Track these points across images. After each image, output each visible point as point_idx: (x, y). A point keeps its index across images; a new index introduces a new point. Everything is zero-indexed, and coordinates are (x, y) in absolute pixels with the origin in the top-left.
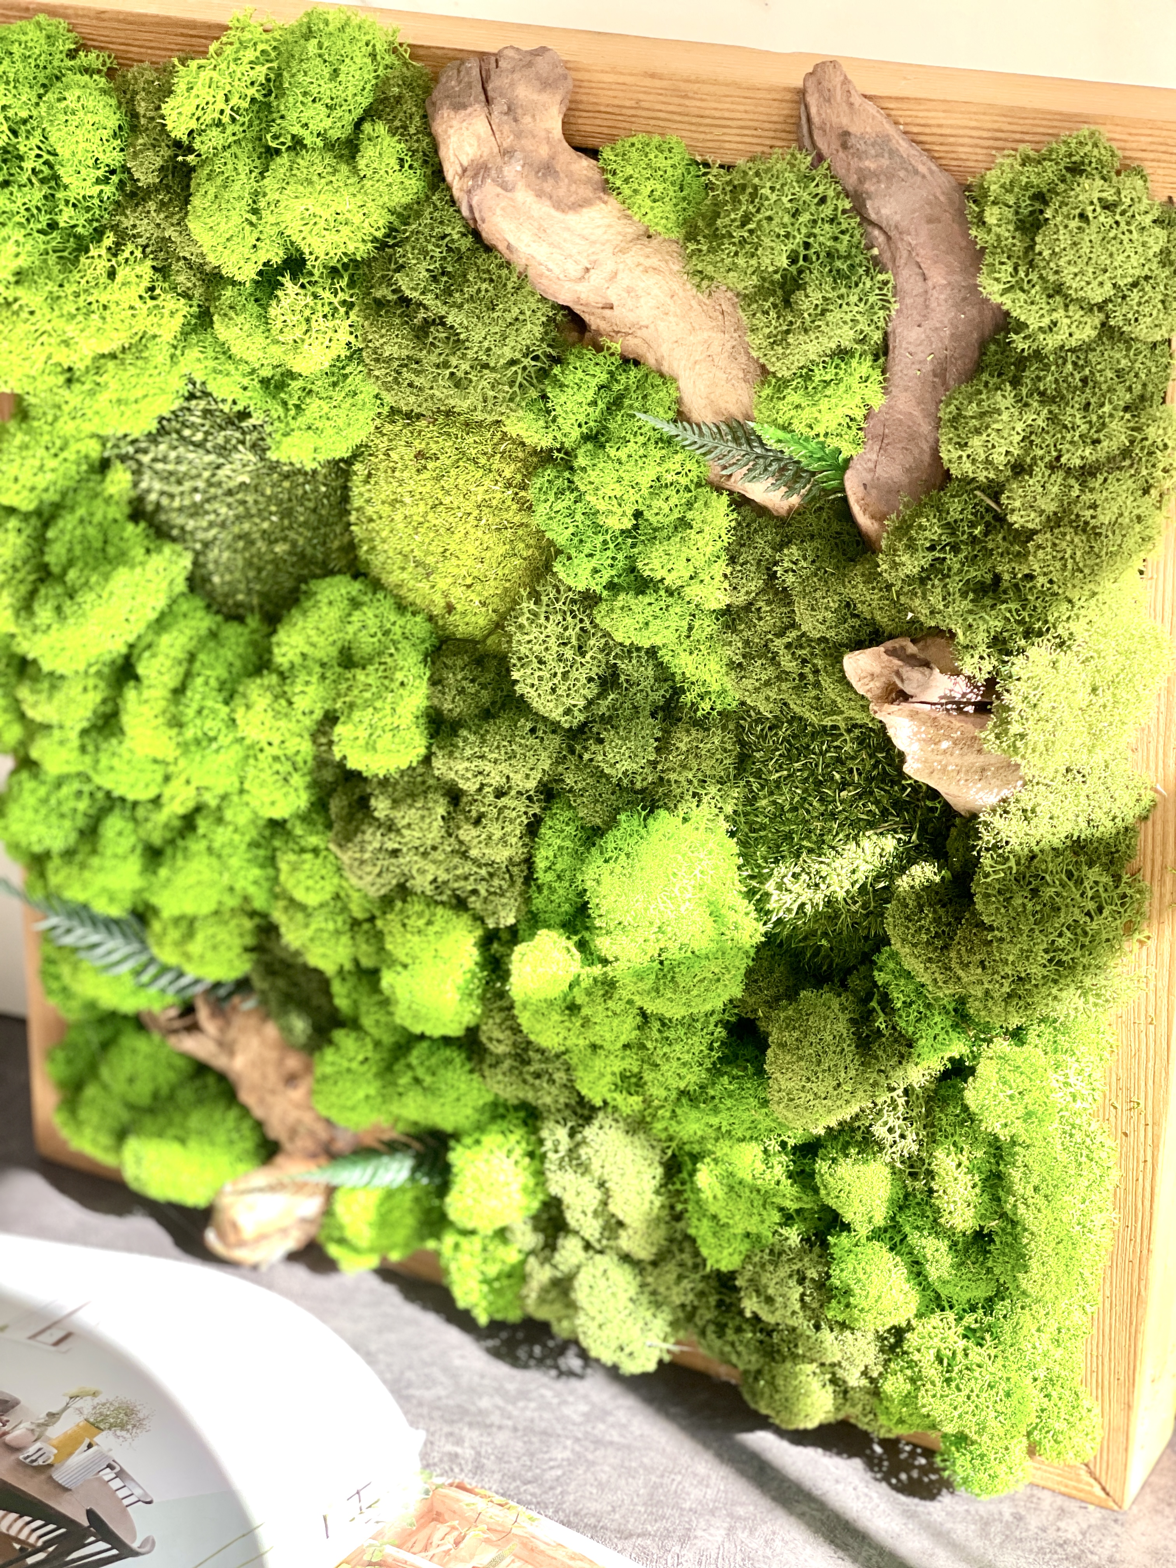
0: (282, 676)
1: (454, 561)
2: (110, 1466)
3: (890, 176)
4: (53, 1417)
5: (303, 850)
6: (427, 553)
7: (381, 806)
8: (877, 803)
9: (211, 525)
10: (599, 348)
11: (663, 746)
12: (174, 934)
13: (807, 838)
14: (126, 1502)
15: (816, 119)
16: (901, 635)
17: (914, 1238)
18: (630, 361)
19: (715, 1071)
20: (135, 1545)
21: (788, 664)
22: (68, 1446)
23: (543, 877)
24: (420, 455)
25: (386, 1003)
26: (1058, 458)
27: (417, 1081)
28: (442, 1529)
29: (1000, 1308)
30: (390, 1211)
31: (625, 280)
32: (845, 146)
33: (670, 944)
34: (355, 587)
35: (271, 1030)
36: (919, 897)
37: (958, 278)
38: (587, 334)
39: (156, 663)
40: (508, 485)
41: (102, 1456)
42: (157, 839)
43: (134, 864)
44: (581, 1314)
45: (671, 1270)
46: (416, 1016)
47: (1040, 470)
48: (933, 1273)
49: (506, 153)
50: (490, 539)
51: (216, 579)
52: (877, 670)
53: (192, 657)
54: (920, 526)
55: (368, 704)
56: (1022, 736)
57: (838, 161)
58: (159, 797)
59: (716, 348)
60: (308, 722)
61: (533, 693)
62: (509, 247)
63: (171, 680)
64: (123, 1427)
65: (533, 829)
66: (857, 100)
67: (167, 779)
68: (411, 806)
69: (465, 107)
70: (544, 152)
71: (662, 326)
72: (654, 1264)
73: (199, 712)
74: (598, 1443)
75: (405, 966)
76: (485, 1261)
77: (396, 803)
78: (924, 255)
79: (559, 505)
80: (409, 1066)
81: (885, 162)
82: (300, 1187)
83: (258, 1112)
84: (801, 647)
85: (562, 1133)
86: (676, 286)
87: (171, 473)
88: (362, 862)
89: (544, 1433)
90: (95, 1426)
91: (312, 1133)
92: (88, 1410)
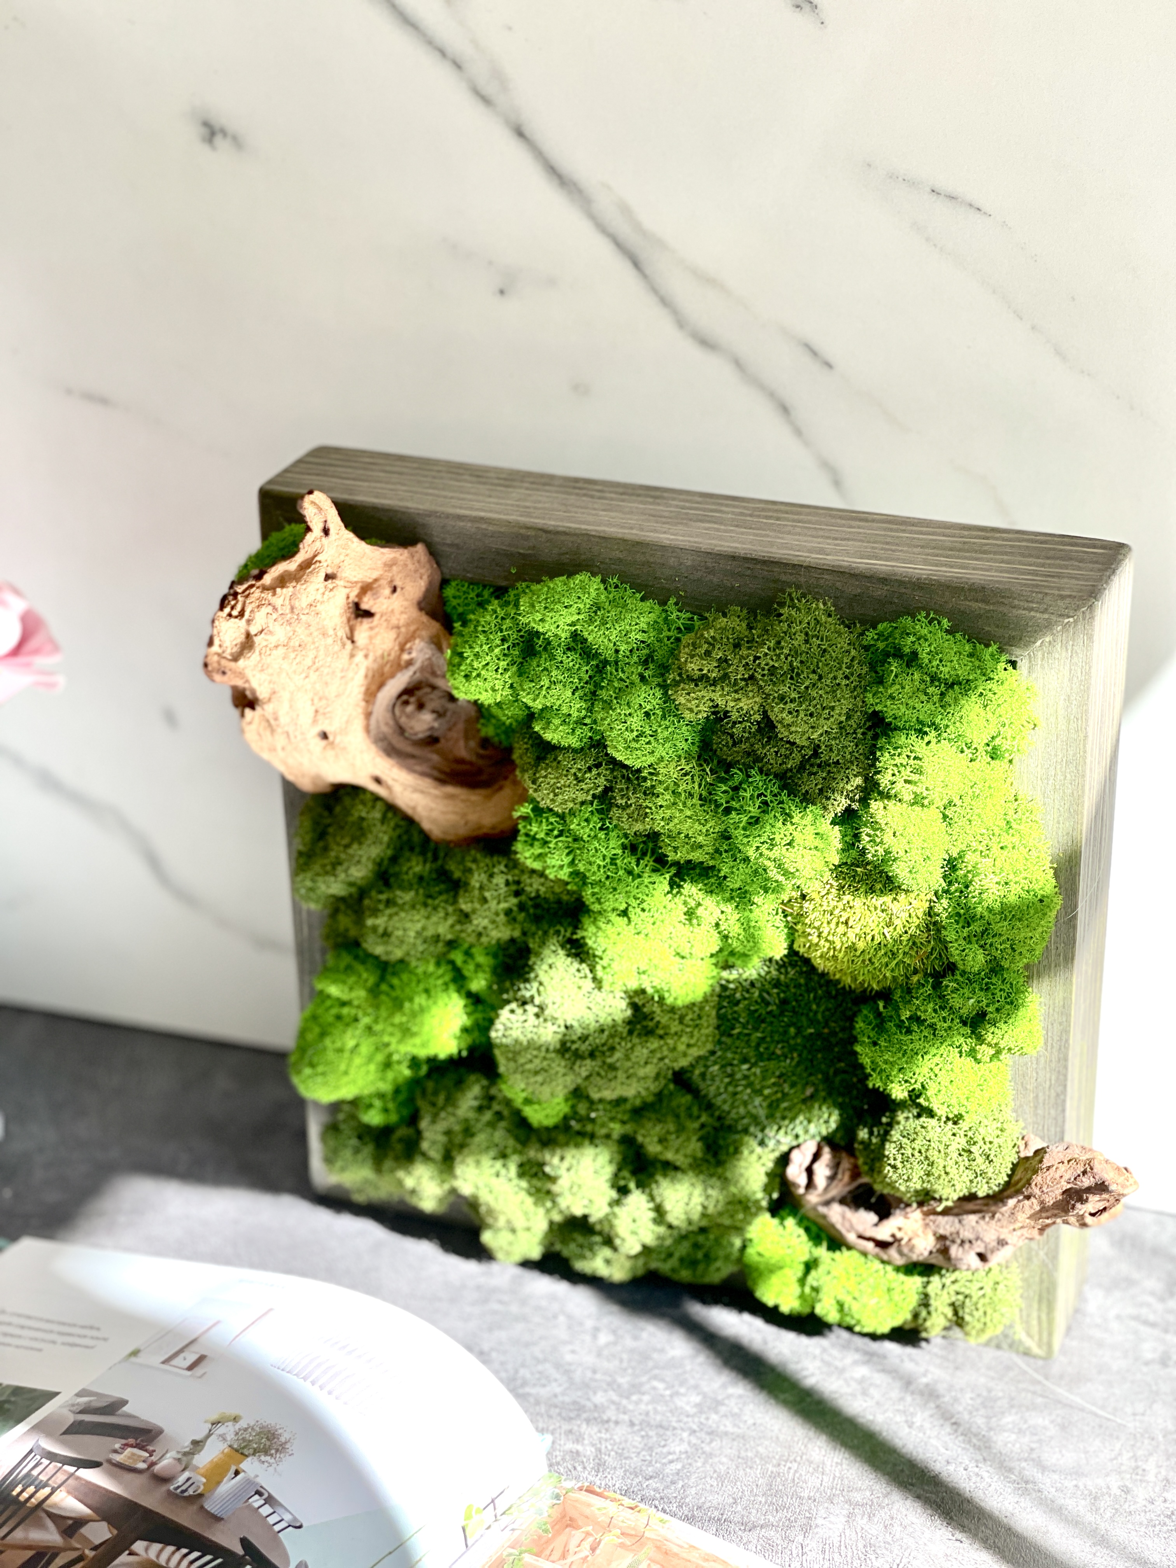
2: (258, 1493)
4: (197, 1445)
14: (277, 1528)
22: (216, 1473)
41: (249, 1482)
64: (266, 1452)
74: (714, 1434)
90: (241, 1451)
92: (230, 1437)
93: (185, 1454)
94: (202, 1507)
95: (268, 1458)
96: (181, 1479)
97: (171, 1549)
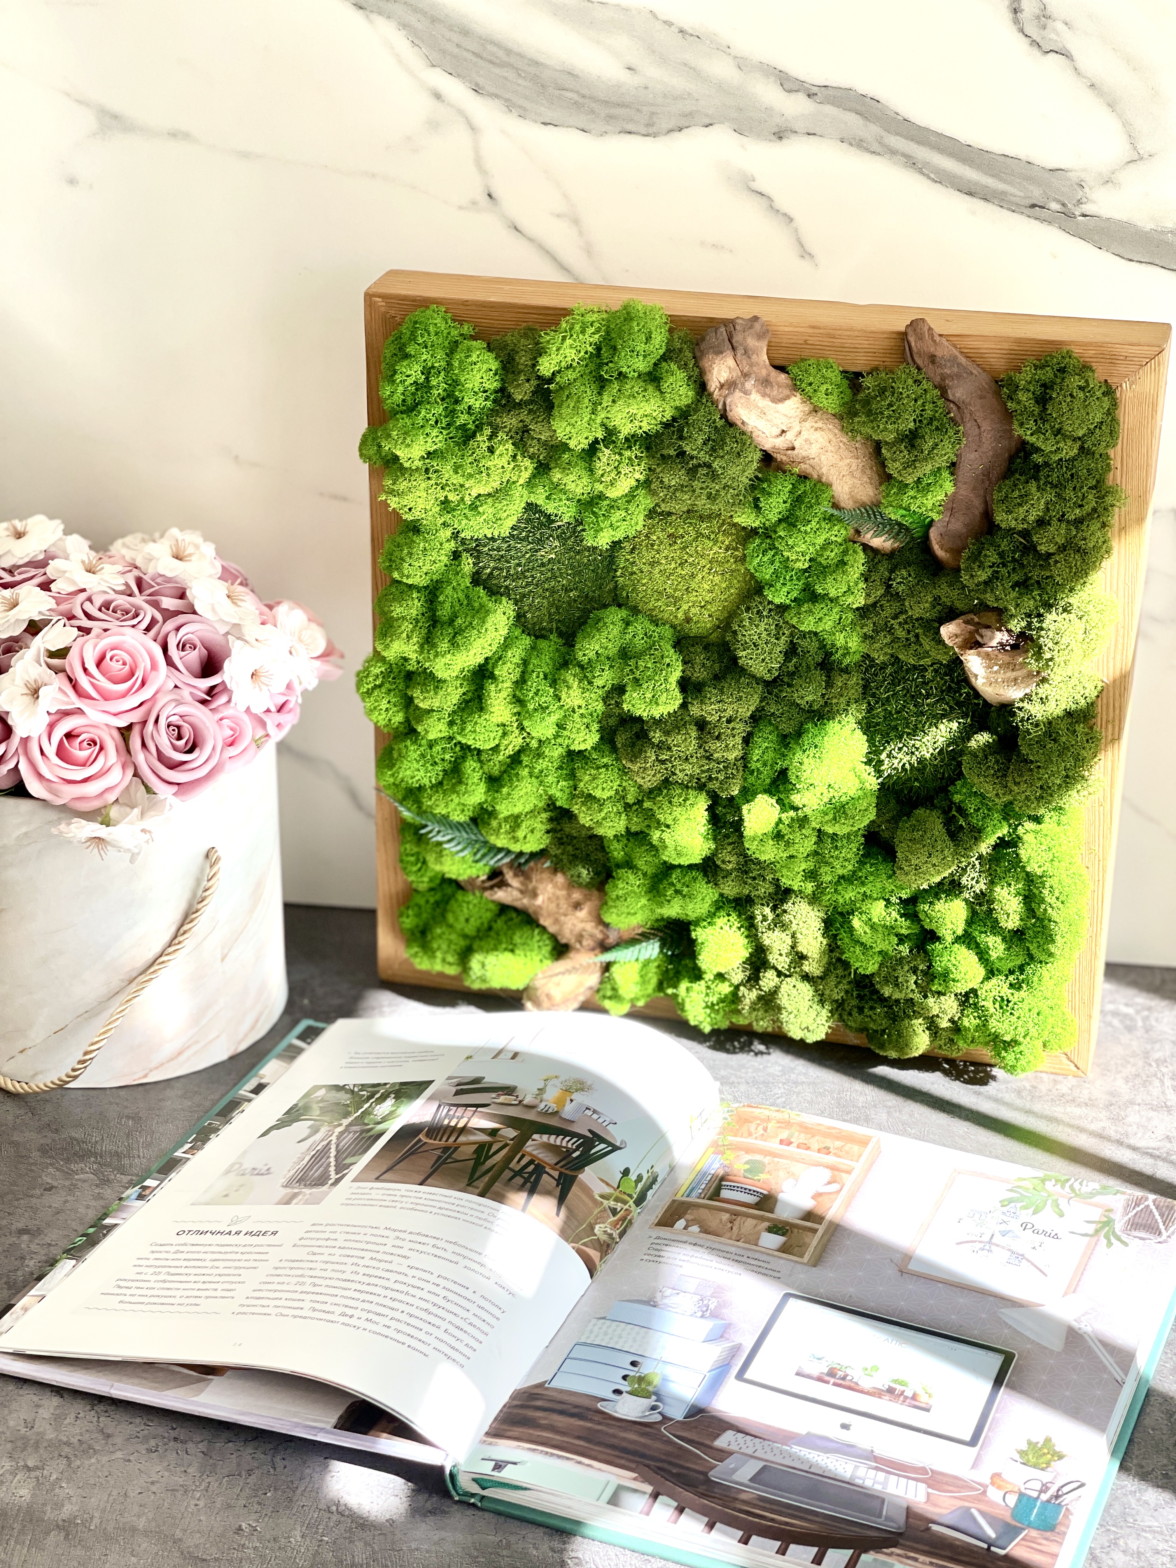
0: (582, 667)
1: (695, 594)
2: (588, 1109)
3: (958, 376)
4: (541, 1091)
5: (598, 768)
6: (675, 590)
7: (657, 736)
8: (947, 704)
9: (528, 584)
10: (784, 472)
11: (829, 684)
12: (505, 827)
13: (908, 727)
14: (605, 1124)
15: (914, 349)
16: (969, 612)
17: (982, 938)
18: (804, 477)
19: (861, 863)
20: (618, 1144)
21: (901, 633)
22: (561, 1102)
23: (753, 765)
24: (670, 536)
25: (654, 849)
26: (1063, 516)
27: (677, 892)
28: (753, 1127)
29: (1028, 970)
30: (646, 974)
31: (805, 435)
32: (933, 362)
33: (836, 794)
34: (623, 613)
35: (560, 878)
36: (984, 751)
37: (998, 426)
38: (773, 464)
39: (505, 667)
40: (727, 549)
41: (581, 1105)
42: (496, 771)
43: (482, 788)
44: (783, 1011)
45: (832, 981)
46: (679, 854)
47: (1054, 522)
48: (994, 955)
49: (746, 375)
50: (717, 579)
51: (529, 615)
52: (959, 632)
53: (525, 662)
54: (985, 555)
55: (649, 679)
56: (1051, 659)
57: (929, 370)
58: (498, 746)
59: (854, 467)
60: (600, 692)
61: (750, 662)
62: (743, 423)
63: (515, 677)
64: (582, 1090)
65: (747, 740)
66: (937, 339)
67: (505, 734)
68: (678, 734)
69: (722, 353)
70: (764, 372)
71: (823, 458)
72: (821, 978)
73: (536, 694)
74: (796, 1083)
75: (668, 826)
76: (707, 995)
77: (667, 733)
78: (979, 415)
79: (765, 559)
80: (673, 884)
81: (955, 370)
82: (586, 969)
83: (552, 929)
84: (906, 623)
85: (767, 910)
86: (831, 436)
87: (502, 556)
88: (645, 769)
89: (764, 1082)
90: (568, 1091)
91: (592, 936)
93: (537, 1094)
94: (560, 1117)
95: (585, 1093)
96: (543, 1105)
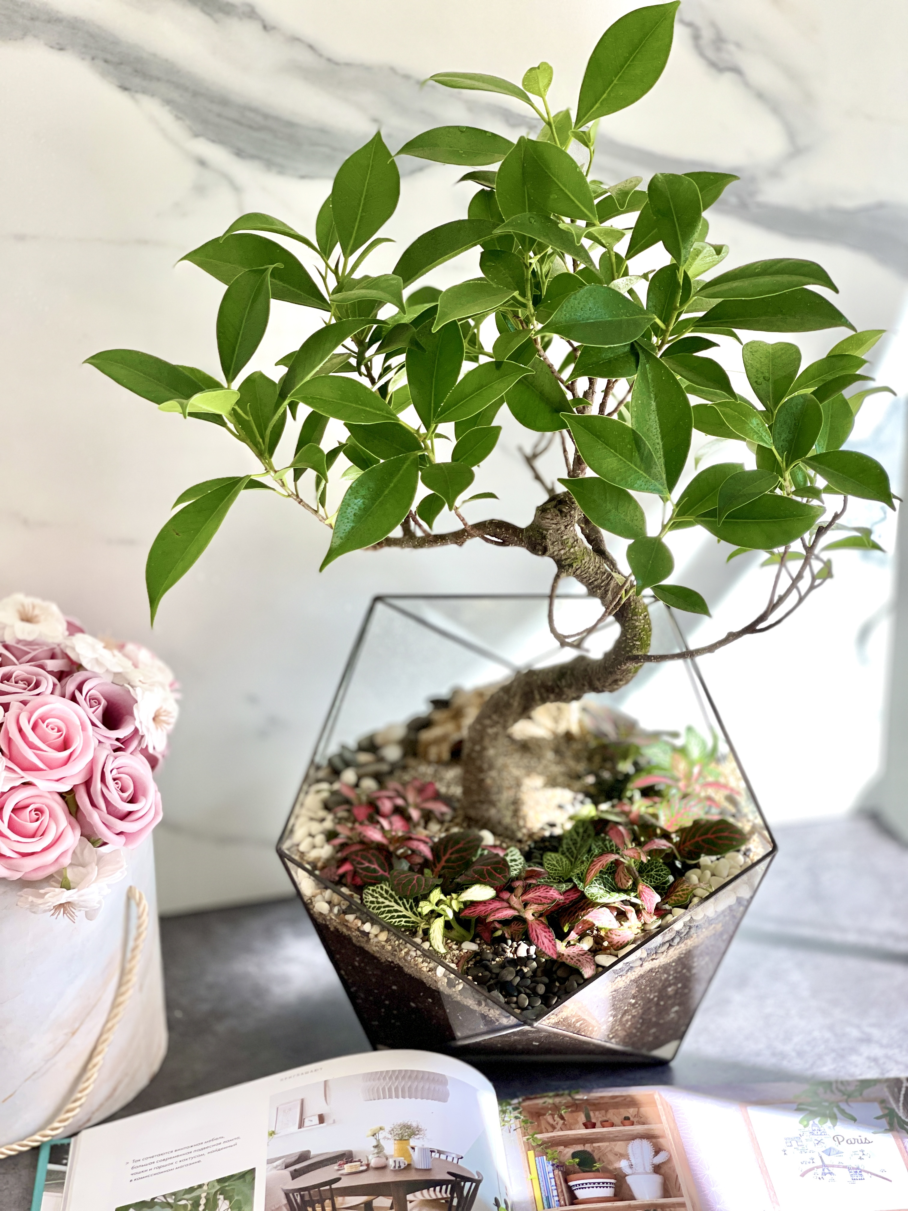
2: (432, 1152)
4: (378, 1147)
14: (455, 1161)
22: (404, 1153)
28: (548, 1117)
64: (414, 1134)
90: (403, 1140)
92: (390, 1136)
93: (378, 1153)
94: (416, 1169)
95: (418, 1136)
96: (391, 1162)
97: (425, 1191)
